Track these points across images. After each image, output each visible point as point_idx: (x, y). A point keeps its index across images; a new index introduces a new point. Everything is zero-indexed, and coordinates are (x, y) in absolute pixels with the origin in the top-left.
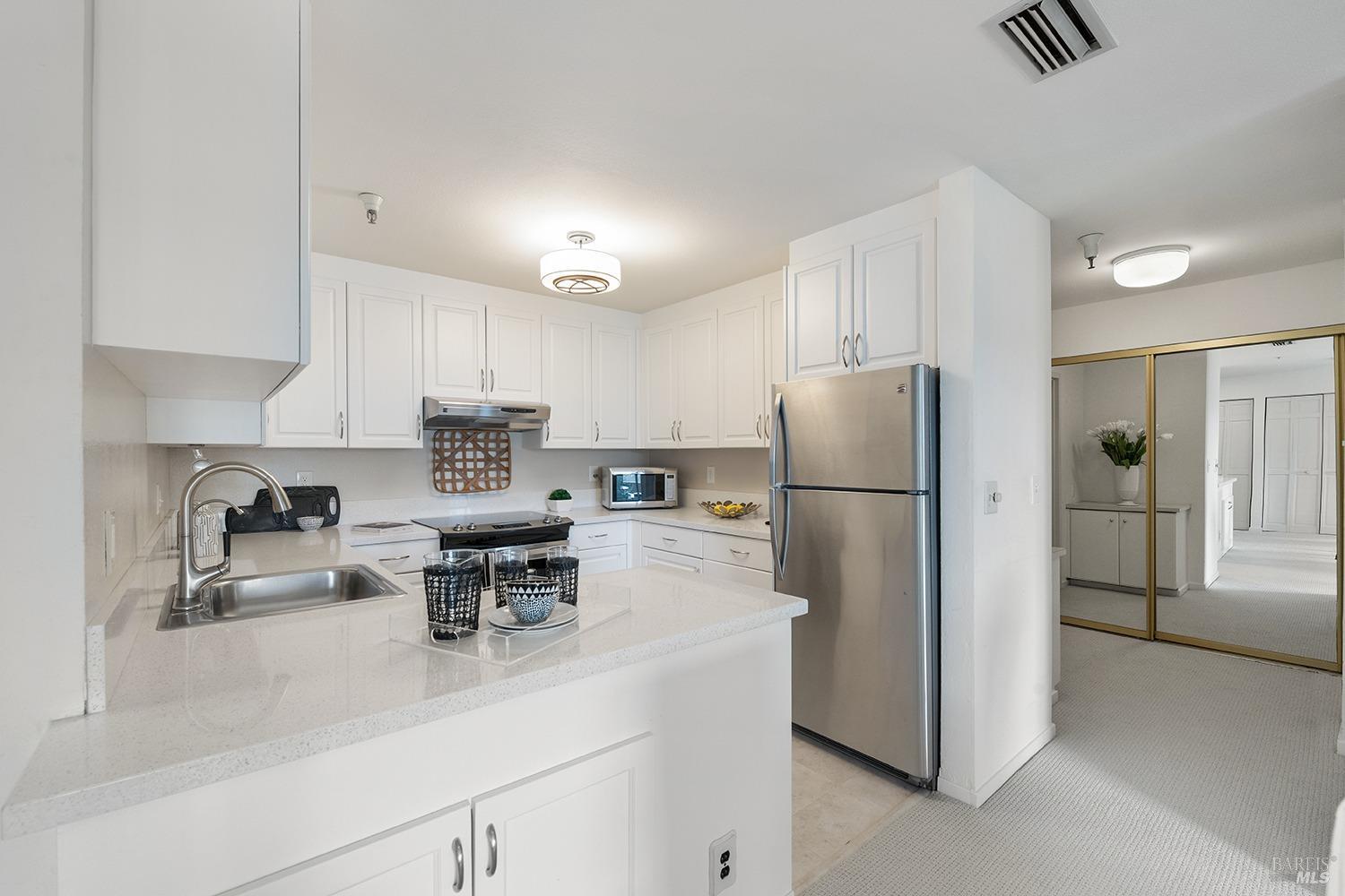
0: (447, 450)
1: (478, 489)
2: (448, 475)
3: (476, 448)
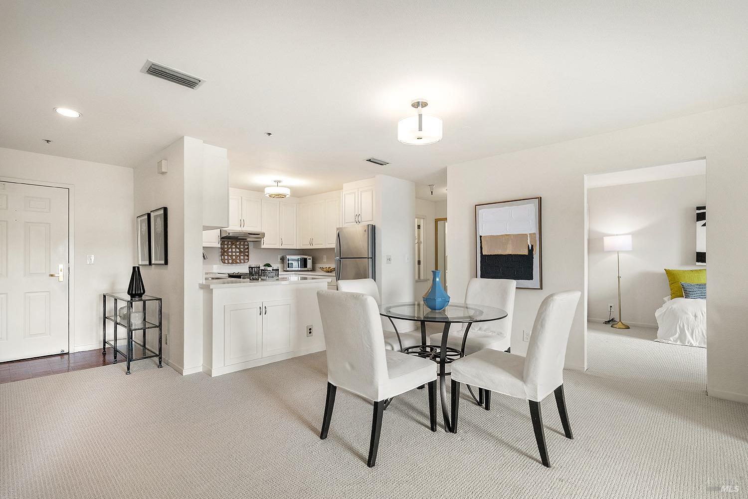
0: (226, 248)
1: (237, 263)
2: (226, 257)
3: (236, 247)
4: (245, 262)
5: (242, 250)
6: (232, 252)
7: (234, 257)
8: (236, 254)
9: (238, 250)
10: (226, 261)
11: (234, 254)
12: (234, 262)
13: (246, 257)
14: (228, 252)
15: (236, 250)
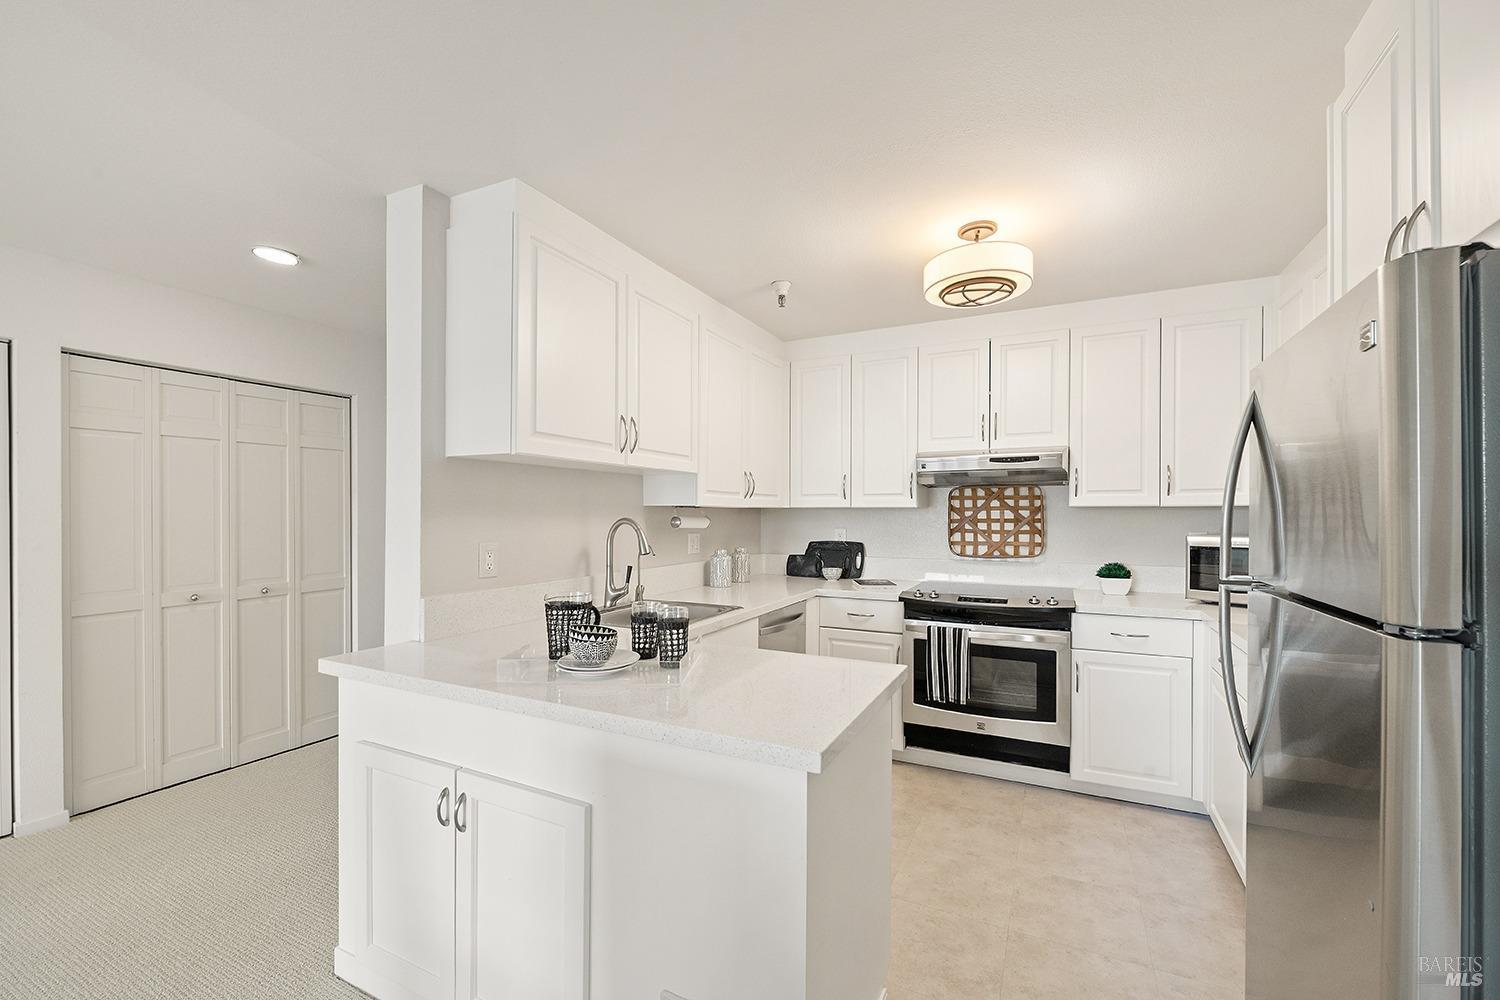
0: (968, 509)
1: (1004, 555)
2: (969, 537)
3: (1004, 506)
4: (1031, 554)
5: (1025, 514)
6: (989, 520)
7: (996, 538)
8: (1002, 527)
9: (1009, 515)
10: (969, 550)
11: (996, 526)
12: (996, 552)
13: (1038, 540)
14: (975, 521)
15: (1002, 514)
